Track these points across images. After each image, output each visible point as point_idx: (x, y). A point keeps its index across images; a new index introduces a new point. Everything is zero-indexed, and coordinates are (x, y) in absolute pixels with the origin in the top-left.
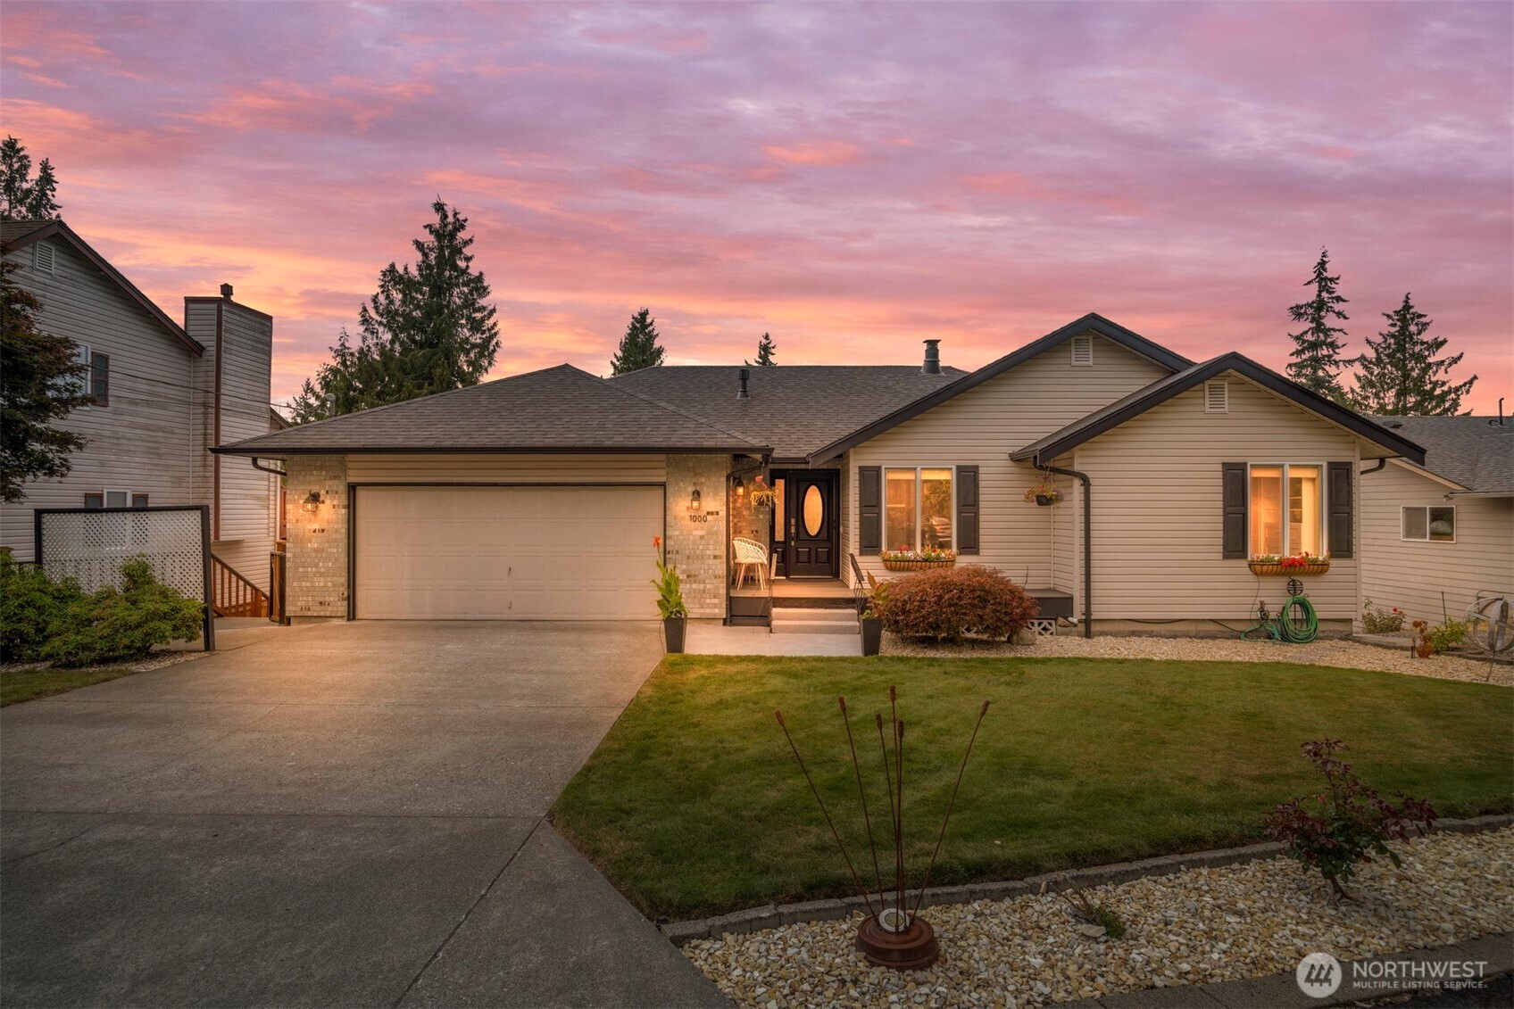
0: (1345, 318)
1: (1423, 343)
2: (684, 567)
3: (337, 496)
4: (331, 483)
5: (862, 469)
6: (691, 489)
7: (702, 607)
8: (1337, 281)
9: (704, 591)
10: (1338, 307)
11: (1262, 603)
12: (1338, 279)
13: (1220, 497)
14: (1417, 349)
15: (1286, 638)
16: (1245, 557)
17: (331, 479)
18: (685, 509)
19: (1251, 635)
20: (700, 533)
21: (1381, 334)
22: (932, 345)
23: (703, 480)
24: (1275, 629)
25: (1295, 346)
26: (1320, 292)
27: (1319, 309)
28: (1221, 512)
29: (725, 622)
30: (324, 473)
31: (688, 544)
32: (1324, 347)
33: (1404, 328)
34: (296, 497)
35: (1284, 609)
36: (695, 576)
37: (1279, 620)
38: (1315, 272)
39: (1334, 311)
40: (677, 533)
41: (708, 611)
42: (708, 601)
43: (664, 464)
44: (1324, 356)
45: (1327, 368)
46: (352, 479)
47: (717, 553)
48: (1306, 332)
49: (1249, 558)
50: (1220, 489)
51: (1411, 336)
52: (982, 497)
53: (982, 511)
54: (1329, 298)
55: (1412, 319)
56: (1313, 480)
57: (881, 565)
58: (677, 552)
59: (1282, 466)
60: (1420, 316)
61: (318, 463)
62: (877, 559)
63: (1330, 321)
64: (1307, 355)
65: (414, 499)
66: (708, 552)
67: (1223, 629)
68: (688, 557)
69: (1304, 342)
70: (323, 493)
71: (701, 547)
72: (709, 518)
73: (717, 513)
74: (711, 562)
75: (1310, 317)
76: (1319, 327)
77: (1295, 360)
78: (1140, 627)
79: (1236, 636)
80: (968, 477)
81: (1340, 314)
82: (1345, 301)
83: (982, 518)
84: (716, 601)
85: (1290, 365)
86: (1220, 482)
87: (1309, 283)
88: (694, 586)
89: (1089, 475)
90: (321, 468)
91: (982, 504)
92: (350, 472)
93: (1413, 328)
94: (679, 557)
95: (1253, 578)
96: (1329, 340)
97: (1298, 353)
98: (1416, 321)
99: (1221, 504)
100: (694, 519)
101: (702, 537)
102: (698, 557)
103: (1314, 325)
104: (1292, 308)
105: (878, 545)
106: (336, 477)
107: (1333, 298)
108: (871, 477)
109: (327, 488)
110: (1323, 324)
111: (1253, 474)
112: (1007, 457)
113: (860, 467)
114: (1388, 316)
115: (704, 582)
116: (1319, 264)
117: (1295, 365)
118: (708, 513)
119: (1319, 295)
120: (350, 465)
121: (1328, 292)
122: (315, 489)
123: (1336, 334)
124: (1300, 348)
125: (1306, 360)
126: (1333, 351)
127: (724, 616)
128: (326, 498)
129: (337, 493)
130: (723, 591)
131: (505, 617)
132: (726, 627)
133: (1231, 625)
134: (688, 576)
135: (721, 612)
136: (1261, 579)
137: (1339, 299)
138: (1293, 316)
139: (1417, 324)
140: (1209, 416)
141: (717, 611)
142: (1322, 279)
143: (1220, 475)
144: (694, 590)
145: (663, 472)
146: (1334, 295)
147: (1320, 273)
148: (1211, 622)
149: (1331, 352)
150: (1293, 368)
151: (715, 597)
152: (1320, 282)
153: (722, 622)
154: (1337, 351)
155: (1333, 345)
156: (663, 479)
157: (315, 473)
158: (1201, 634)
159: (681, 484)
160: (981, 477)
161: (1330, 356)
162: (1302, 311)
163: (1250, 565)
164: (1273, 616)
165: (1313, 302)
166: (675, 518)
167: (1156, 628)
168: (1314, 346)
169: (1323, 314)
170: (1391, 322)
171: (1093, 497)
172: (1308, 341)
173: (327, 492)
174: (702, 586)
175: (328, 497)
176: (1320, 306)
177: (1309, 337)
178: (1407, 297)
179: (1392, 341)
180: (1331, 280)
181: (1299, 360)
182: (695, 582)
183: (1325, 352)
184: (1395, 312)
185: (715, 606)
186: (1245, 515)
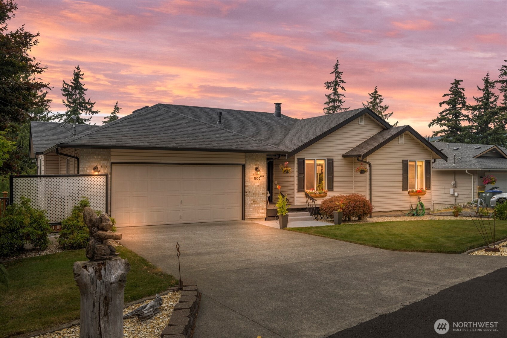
0: (345, 90)
1: (381, 107)
2: (252, 198)
3: (106, 168)
4: (103, 162)
5: (299, 159)
6: (255, 167)
7: (258, 213)
8: (342, 74)
9: (259, 207)
10: (342, 85)
11: (411, 205)
12: (342, 73)
13: (402, 171)
14: (379, 109)
15: (418, 215)
16: (407, 190)
17: (103, 160)
18: (252, 174)
19: (409, 215)
20: (258, 184)
21: (367, 102)
22: (278, 106)
23: (259, 163)
24: (415, 212)
25: (327, 100)
26: (336, 77)
27: (336, 85)
28: (402, 175)
29: (266, 219)
30: (100, 157)
31: (253, 189)
32: (337, 102)
33: (375, 100)
34: (85, 169)
35: (417, 206)
36: (256, 201)
37: (416, 210)
38: (334, 68)
39: (341, 87)
40: (250, 184)
41: (260, 215)
42: (260, 211)
43: (244, 157)
44: (338, 106)
45: (338, 111)
46: (112, 161)
47: (264, 192)
48: (331, 95)
49: (408, 190)
50: (402, 168)
51: (377, 104)
52: (334, 170)
53: (334, 175)
54: (339, 81)
55: (378, 97)
56: (421, 166)
57: (304, 196)
58: (250, 192)
59: (415, 161)
60: (380, 96)
61: (97, 152)
62: (303, 193)
63: (340, 90)
64: (331, 105)
65: (138, 171)
66: (260, 192)
67: (402, 213)
68: (254, 194)
69: (331, 98)
70: (99, 167)
71: (258, 190)
72: (261, 178)
73: (264, 176)
74: (261, 195)
75: (332, 88)
76: (336, 93)
77: (326, 106)
78: (382, 214)
79: (405, 215)
80: (330, 163)
81: (343, 88)
82: (345, 83)
83: (334, 178)
84: (263, 211)
85: (325, 108)
86: (402, 166)
87: (332, 73)
88: (256, 205)
89: (372, 163)
90: (99, 155)
91: (334, 173)
92: (112, 157)
93: (378, 101)
94: (251, 194)
95: (409, 196)
96: (340, 99)
97: (327, 103)
98: (379, 98)
99: (402, 173)
100: (255, 178)
101: (258, 186)
102: (257, 193)
103: (334, 92)
104: (326, 83)
105: (304, 188)
106: (106, 160)
107: (341, 81)
108: (301, 162)
109: (101, 165)
110: (337, 92)
111: (410, 163)
112: (341, 156)
113: (298, 158)
114: (370, 95)
115: (259, 204)
116: (336, 65)
117: (327, 108)
118: (260, 176)
119: (336, 79)
120: (112, 154)
121: (339, 78)
122: (95, 165)
123: (342, 96)
124: (328, 101)
125: (330, 107)
126: (341, 104)
127: (266, 217)
128: (101, 169)
129: (106, 167)
130: (265, 207)
131: (179, 222)
132: (266, 221)
133: (403, 212)
134: (254, 202)
135: (265, 215)
136: (412, 197)
137: (343, 81)
138: (327, 87)
139: (379, 99)
140: (399, 145)
141: (263, 215)
142: (337, 72)
143: (402, 164)
144: (256, 207)
145: (244, 160)
146: (341, 80)
147: (336, 69)
148: (399, 212)
149: (340, 104)
150: (326, 110)
151: (263, 209)
152: (336, 73)
153: (264, 219)
154: (342, 104)
155: (340, 101)
156: (244, 163)
157: (95, 157)
158: (397, 215)
159: (251, 165)
160: (334, 163)
161: (339, 106)
162: (329, 85)
163: (408, 193)
164: (414, 208)
165: (334, 82)
166: (249, 178)
167: (386, 214)
168: (334, 101)
169: (337, 87)
170: (371, 97)
171: (372, 171)
172: (332, 98)
173: (101, 167)
174: (258, 205)
175: (102, 168)
176: (336, 84)
177: (332, 97)
178: (376, 88)
179: (371, 105)
180: (340, 73)
181: (328, 106)
182: (256, 204)
183: (338, 104)
184: (372, 93)
185: (263, 213)
186: (407, 177)
